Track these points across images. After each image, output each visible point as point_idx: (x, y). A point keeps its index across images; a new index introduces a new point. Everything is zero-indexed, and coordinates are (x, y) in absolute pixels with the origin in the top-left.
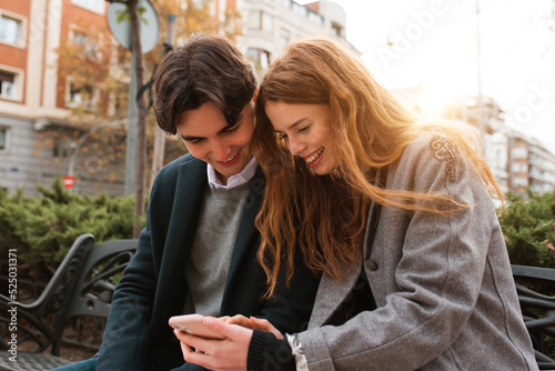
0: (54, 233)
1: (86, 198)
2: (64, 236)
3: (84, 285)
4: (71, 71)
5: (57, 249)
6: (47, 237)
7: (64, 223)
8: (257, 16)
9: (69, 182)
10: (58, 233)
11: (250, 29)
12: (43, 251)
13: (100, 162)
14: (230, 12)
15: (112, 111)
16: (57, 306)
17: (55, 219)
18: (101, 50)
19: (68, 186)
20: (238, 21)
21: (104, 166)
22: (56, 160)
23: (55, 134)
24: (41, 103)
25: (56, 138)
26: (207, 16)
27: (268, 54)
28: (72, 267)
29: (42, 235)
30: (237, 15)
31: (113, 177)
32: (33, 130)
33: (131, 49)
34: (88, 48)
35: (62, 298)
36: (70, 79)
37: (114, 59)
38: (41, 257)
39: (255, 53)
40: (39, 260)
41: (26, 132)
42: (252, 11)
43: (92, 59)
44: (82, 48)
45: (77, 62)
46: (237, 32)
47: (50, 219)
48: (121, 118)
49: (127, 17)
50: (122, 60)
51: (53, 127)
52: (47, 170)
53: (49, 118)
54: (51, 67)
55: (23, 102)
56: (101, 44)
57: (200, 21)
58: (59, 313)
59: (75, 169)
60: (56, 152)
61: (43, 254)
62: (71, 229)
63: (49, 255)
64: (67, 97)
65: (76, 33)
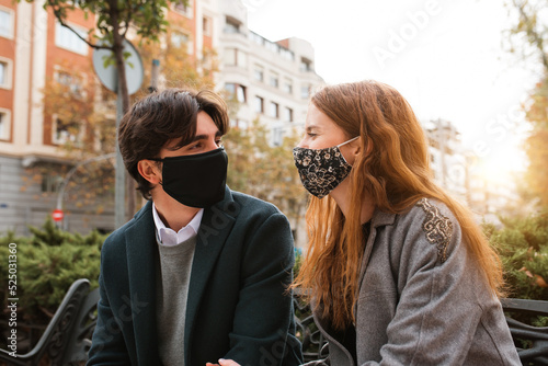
0: (47, 276)
1: (77, 237)
2: (59, 278)
3: (81, 330)
4: (56, 109)
5: (51, 291)
6: (41, 280)
7: (58, 265)
8: (232, 53)
9: (58, 215)
10: (51, 276)
11: (226, 65)
12: (37, 294)
13: (88, 195)
14: (207, 50)
15: (98, 146)
16: (54, 353)
17: (48, 262)
18: (85, 89)
19: (57, 219)
20: (215, 58)
21: (91, 199)
22: (45, 195)
23: (43, 170)
24: (28, 141)
25: (44, 174)
26: (186, 55)
27: (244, 88)
28: (68, 314)
29: (35, 278)
30: (213, 53)
31: (101, 208)
32: (21, 167)
33: (116, 92)
34: (73, 88)
35: (58, 344)
36: (55, 117)
37: (98, 98)
38: (36, 301)
39: (231, 88)
40: (33, 303)
41: (14, 170)
42: (227, 48)
43: (77, 97)
44: (66, 88)
45: (62, 100)
46: (215, 69)
47: (43, 262)
48: (107, 153)
49: (113, 62)
50: (105, 98)
51: (41, 163)
52: (36, 205)
53: (36, 155)
54: (38, 106)
55: (11, 141)
56: (85, 83)
57: (178, 59)
58: (56, 360)
59: (64, 203)
60: (44, 188)
61: (37, 298)
62: (64, 271)
63: (43, 297)
64: (54, 135)
65: (61, 73)
